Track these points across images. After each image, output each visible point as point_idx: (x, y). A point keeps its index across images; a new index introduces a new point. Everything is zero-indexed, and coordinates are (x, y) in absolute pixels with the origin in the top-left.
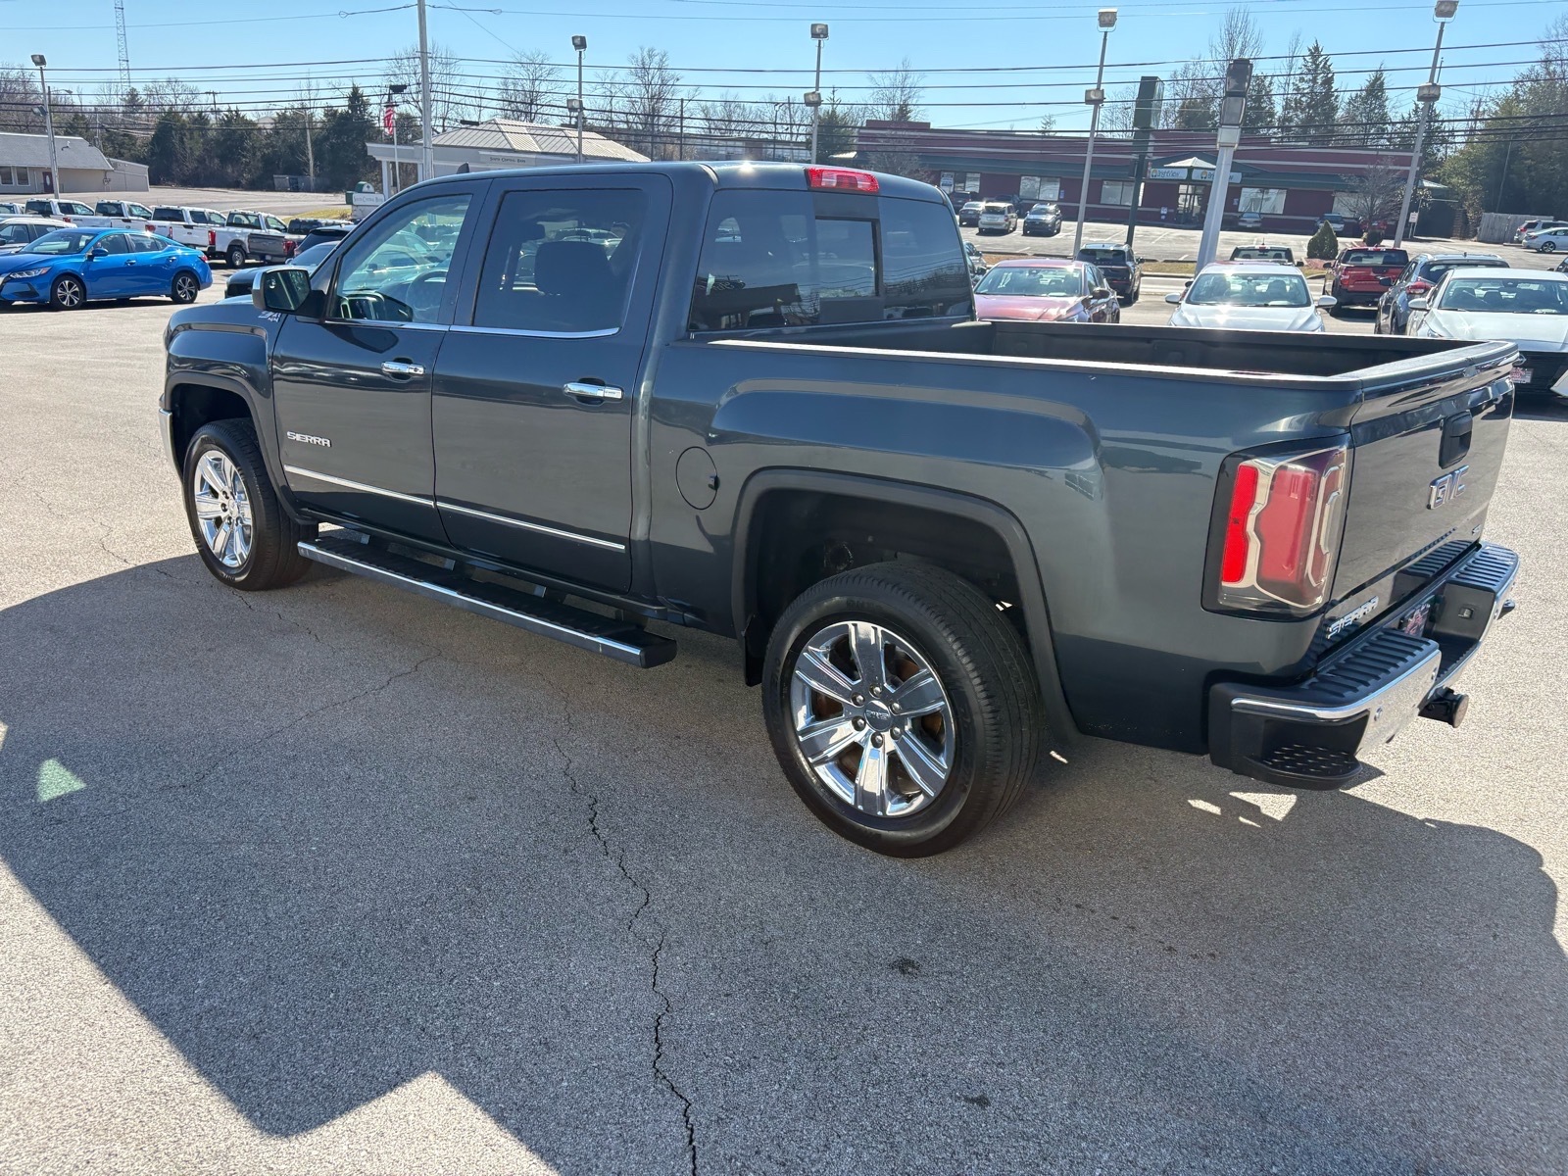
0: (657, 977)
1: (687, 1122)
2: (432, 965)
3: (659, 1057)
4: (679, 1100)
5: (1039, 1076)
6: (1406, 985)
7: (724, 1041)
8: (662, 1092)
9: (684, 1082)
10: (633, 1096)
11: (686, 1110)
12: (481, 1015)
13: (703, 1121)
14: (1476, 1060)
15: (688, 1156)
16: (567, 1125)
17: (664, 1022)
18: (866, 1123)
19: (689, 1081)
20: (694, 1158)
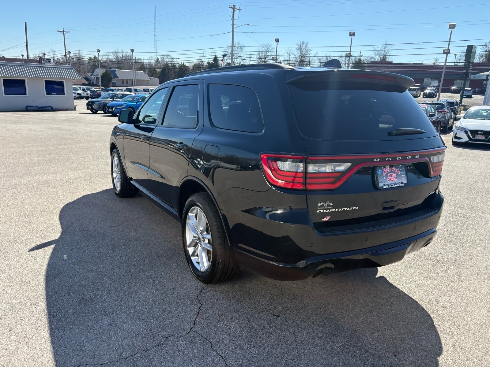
1: (200, 309)
2: (155, 270)
3: (200, 295)
4: (200, 304)
5: (297, 313)
8: (196, 302)
9: (203, 301)
10: (189, 302)
12: (161, 281)
13: (203, 309)
16: (171, 305)
18: (245, 316)
20: (198, 315)
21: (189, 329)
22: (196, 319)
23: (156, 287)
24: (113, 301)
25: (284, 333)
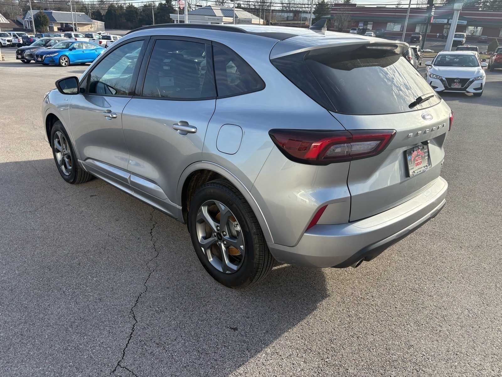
0: (148, 281)
1: (133, 328)
2: (77, 272)
3: (135, 306)
4: (134, 321)
5: (259, 322)
7: (159, 303)
8: (130, 318)
9: (139, 315)
10: (120, 318)
11: (135, 324)
12: (85, 289)
13: (138, 328)
16: (94, 326)
17: (142, 295)
18: (193, 333)
19: (141, 315)
20: (130, 340)
21: (116, 364)
22: (127, 345)
23: (76, 299)
25: (244, 355)
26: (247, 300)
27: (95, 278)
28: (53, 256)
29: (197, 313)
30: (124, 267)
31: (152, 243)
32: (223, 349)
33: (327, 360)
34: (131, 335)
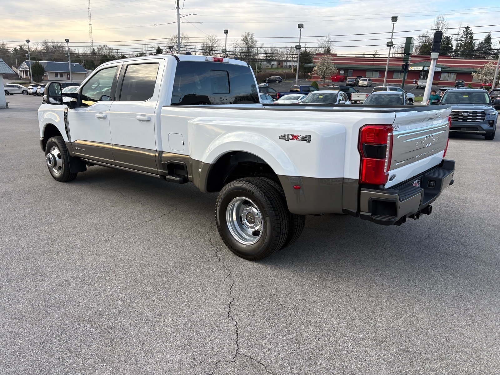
0: (231, 293)
1: (236, 327)
2: (170, 287)
3: (230, 312)
4: (234, 322)
5: (337, 321)
6: (452, 305)
7: (248, 309)
8: (230, 320)
9: (237, 318)
10: (222, 320)
11: (236, 325)
12: (182, 299)
13: (241, 327)
14: (469, 325)
15: (236, 335)
16: (204, 326)
17: (232, 303)
18: (286, 330)
19: (238, 318)
21: (235, 352)
22: (237, 339)
23: (179, 307)
24: (137, 328)
25: (334, 345)
26: (320, 306)
27: (187, 291)
28: (143, 275)
29: (282, 316)
30: (206, 283)
31: (222, 264)
32: (316, 341)
33: (402, 348)
34: (237, 332)
